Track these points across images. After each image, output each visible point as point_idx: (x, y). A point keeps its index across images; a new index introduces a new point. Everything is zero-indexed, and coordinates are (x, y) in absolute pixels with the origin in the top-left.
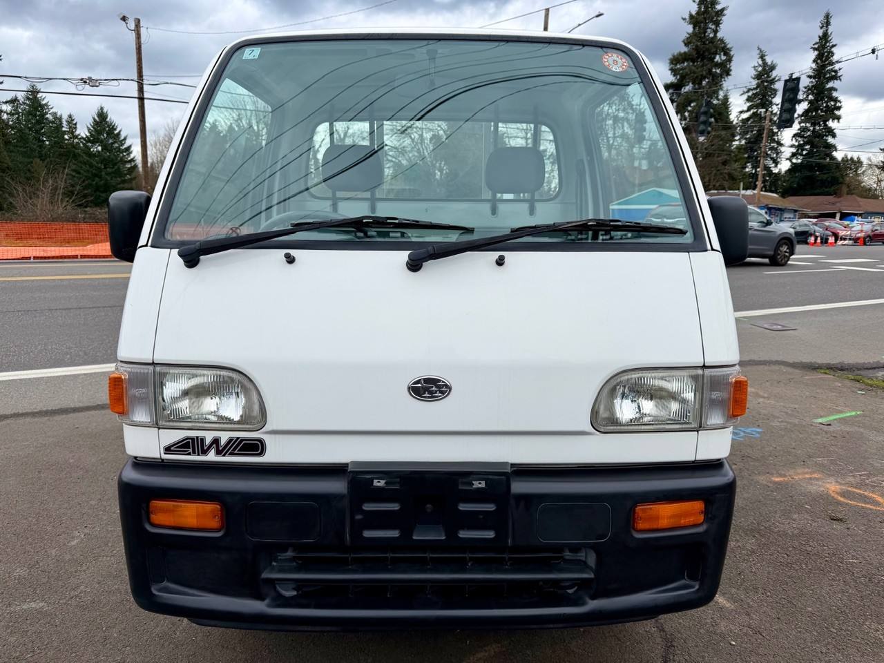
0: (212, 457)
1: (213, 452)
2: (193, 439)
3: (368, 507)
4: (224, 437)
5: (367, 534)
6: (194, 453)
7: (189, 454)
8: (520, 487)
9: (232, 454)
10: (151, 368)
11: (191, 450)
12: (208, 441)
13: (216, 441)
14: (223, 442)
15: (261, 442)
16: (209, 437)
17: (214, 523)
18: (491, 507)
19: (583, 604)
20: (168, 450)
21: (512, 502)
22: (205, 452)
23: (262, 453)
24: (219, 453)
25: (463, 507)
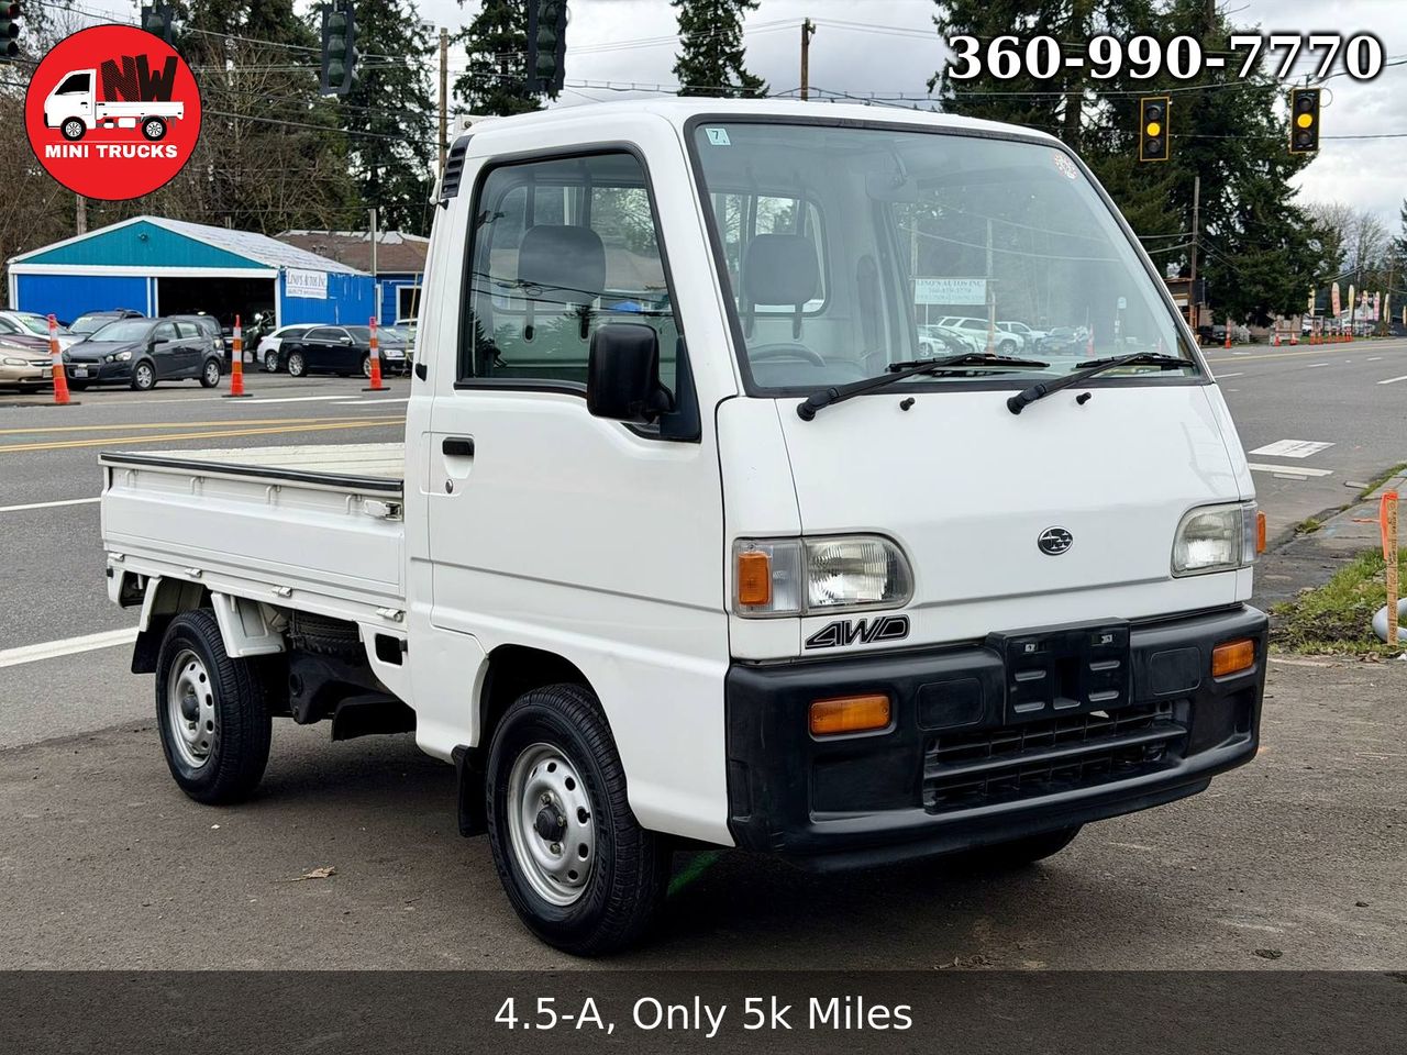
0: (857, 645)
1: (858, 638)
2: (838, 625)
3: (1021, 677)
4: (870, 618)
5: (1020, 709)
6: (838, 643)
7: (833, 645)
8: (1138, 639)
9: (877, 638)
10: (799, 541)
11: (835, 640)
12: (854, 626)
13: (862, 624)
14: (869, 625)
15: (905, 619)
16: (855, 620)
17: (882, 718)
18: (1115, 665)
19: (1177, 765)
20: (811, 643)
21: (1132, 655)
22: (849, 640)
23: (905, 635)
24: (864, 639)
25: (1095, 667)
